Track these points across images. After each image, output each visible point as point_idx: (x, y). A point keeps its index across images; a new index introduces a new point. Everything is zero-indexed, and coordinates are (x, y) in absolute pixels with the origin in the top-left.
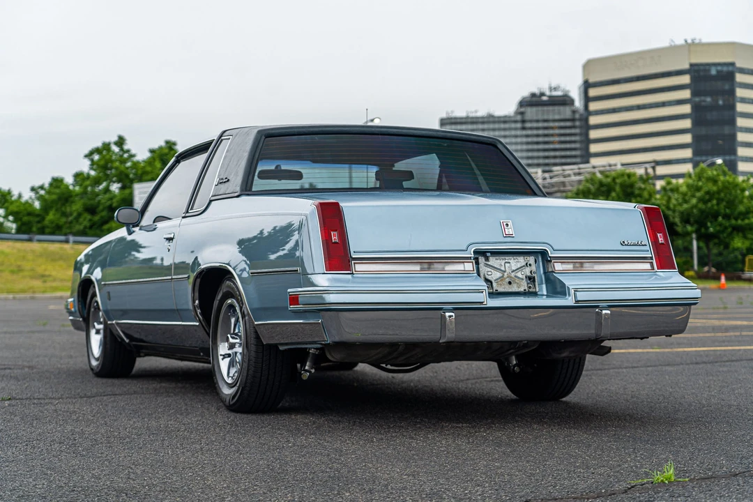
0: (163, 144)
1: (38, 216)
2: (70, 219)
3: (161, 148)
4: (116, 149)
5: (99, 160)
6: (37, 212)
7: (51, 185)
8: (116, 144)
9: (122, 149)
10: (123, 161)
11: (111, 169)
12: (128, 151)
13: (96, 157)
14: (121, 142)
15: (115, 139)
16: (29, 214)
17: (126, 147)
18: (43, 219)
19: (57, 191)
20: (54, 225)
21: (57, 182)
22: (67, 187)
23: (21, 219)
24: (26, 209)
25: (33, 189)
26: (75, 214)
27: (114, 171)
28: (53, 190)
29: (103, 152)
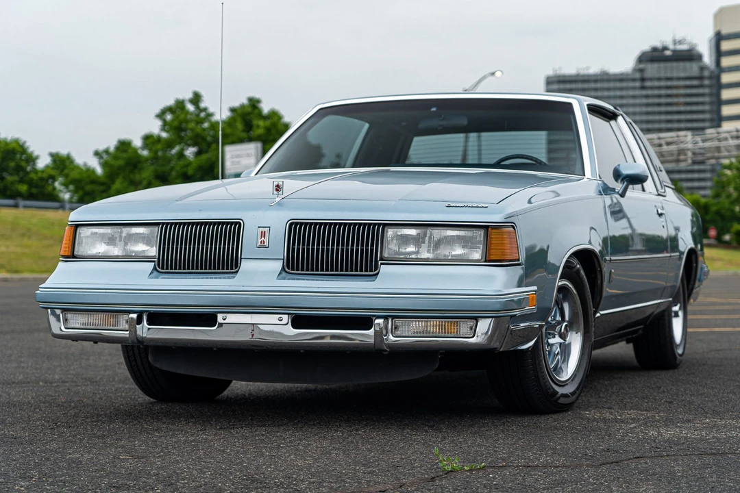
0: (245, 101)
1: (102, 184)
3: (243, 106)
4: (190, 107)
5: (173, 121)
6: (100, 180)
7: (117, 148)
8: (191, 101)
9: (197, 107)
10: (200, 122)
11: (185, 130)
12: (205, 110)
13: (169, 117)
14: (196, 99)
15: (189, 95)
16: (91, 182)
17: (202, 105)
18: (109, 188)
19: (124, 155)
21: (124, 145)
22: (135, 150)
23: (83, 189)
24: (87, 177)
25: (97, 154)
26: (144, 182)
27: (189, 133)
28: (118, 155)
29: (176, 112)
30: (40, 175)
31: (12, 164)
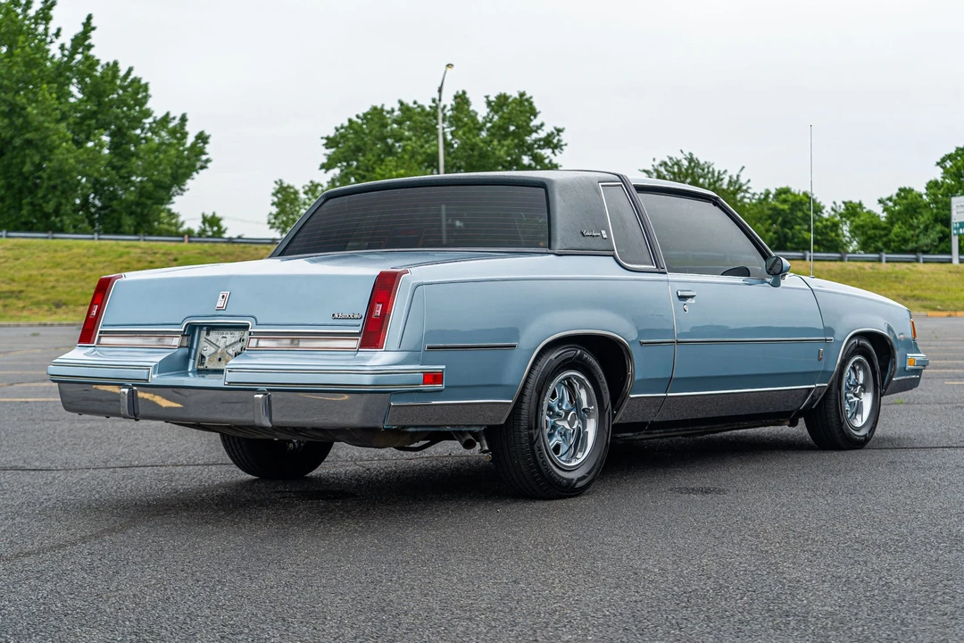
1: (884, 229)
2: (917, 231)
5: (951, 167)
6: (884, 225)
7: (898, 195)
13: (948, 164)
16: (875, 227)
18: (890, 231)
19: (905, 201)
20: (900, 238)
21: (904, 193)
23: (866, 233)
24: (872, 222)
25: (880, 201)
26: (922, 227)
28: (899, 201)
29: (956, 159)
30: (824, 223)
31: (800, 214)
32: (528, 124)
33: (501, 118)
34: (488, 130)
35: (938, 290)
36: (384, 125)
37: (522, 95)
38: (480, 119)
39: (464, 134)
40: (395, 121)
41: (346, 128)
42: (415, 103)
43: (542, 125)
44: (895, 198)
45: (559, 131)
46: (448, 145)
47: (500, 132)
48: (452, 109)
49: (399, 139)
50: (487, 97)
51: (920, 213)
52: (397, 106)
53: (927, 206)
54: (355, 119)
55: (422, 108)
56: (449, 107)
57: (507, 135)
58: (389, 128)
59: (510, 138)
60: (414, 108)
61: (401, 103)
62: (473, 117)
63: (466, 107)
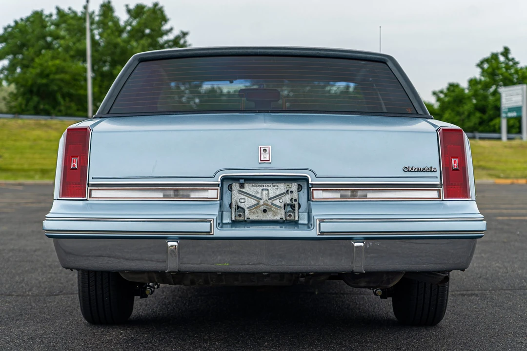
2: (463, 117)
4: (502, 59)
5: (488, 68)
7: (448, 89)
8: (502, 54)
9: (507, 58)
10: (508, 68)
11: (497, 75)
12: (513, 59)
13: (486, 66)
14: (506, 52)
17: (510, 56)
19: (453, 94)
21: (453, 87)
22: (463, 90)
25: (434, 93)
26: (466, 113)
27: (501, 77)
28: (449, 94)
29: (491, 62)
32: (160, 29)
33: (139, 23)
34: (129, 32)
35: (498, 161)
36: (45, 27)
37: (156, 5)
38: (122, 23)
39: (109, 35)
40: (52, 24)
41: (13, 28)
42: (70, 9)
43: (171, 30)
44: (445, 91)
45: (185, 34)
46: (94, 43)
47: (137, 34)
48: (100, 15)
49: (56, 37)
50: (127, 6)
51: (465, 103)
52: (54, 12)
53: (469, 98)
54: (19, 22)
55: (75, 13)
56: (97, 13)
57: (143, 35)
58: (47, 29)
59: (145, 38)
60: (68, 14)
61: (58, 9)
62: (116, 22)
63: (110, 14)
